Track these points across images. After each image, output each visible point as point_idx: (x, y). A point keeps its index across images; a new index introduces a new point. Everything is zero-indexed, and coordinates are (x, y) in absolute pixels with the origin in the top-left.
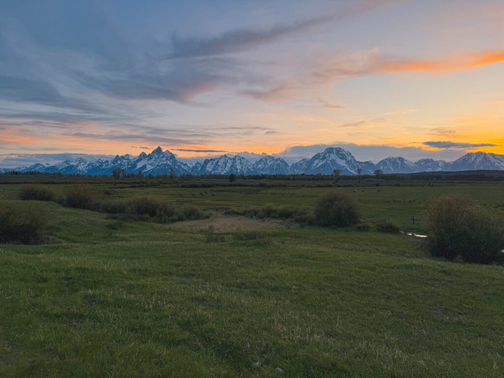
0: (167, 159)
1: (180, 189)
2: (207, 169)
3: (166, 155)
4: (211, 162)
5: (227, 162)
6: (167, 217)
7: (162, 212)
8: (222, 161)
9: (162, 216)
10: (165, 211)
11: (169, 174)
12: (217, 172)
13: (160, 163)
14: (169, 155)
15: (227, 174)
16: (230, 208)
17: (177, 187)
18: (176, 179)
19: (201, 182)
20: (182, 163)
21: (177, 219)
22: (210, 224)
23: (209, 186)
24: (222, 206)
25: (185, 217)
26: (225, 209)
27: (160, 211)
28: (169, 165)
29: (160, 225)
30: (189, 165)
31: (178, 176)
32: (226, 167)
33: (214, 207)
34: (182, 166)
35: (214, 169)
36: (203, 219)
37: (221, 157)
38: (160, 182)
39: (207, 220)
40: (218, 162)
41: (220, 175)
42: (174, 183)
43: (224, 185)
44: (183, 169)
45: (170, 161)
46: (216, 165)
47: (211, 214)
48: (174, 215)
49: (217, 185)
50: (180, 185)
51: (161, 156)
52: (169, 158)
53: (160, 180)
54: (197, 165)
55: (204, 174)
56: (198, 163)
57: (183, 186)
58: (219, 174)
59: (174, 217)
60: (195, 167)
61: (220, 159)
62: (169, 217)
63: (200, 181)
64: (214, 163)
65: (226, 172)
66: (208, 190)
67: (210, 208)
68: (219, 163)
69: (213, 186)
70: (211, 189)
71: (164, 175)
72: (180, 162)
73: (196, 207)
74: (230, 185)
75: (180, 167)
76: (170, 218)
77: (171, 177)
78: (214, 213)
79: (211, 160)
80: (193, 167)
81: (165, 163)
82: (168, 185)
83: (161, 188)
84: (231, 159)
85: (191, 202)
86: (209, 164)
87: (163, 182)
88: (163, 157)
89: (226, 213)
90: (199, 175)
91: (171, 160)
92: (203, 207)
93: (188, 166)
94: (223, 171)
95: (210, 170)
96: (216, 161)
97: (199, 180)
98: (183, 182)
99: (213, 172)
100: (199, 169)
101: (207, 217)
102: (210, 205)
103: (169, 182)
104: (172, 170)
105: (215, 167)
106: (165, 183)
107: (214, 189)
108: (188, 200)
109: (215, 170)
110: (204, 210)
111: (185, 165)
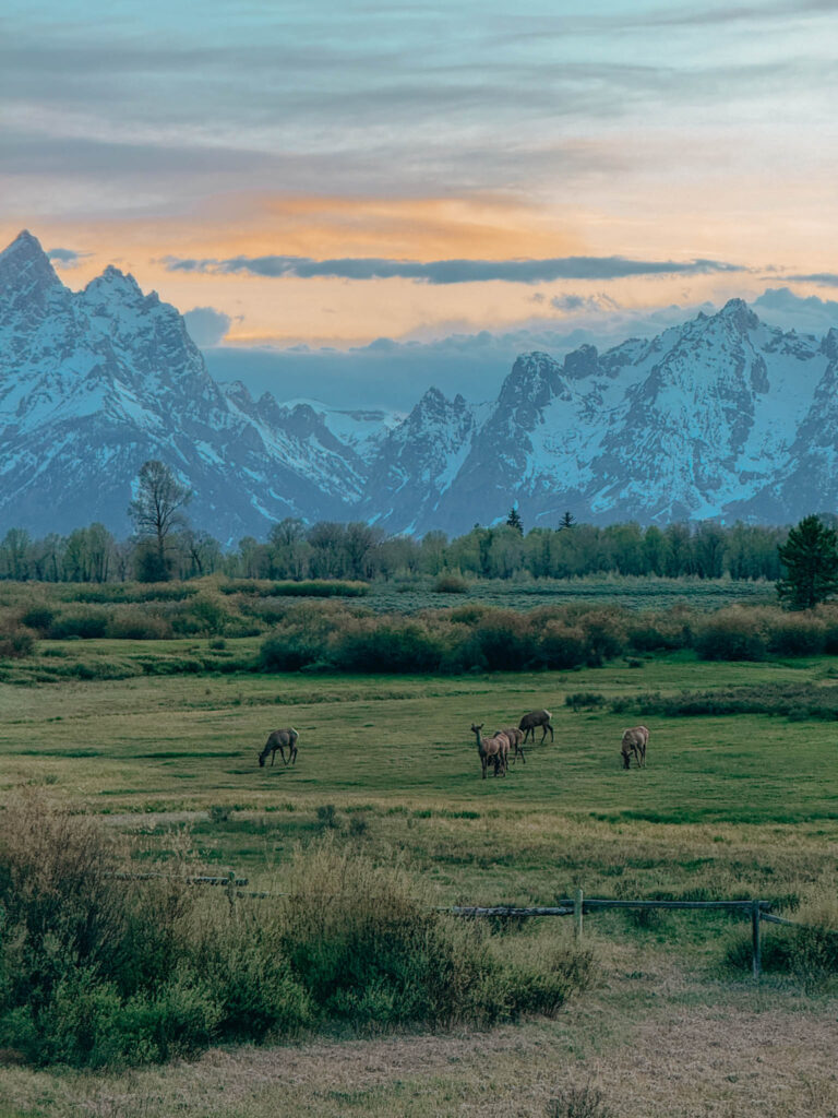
0: (109, 369)
1: (247, 686)
2: (537, 462)
3: (100, 326)
4: (579, 388)
5: (761, 385)
6: (106, 995)
7: (52, 944)
8: (701, 372)
9: (60, 990)
10: (84, 939)
11: (125, 533)
12: (649, 493)
13: (40, 414)
14: (131, 323)
15: (752, 521)
16: (792, 902)
17: (210, 668)
18: (207, 587)
19: (469, 618)
20: (266, 409)
21: (214, 1013)
22: (573, 1078)
23: (559, 657)
24: (695, 882)
25: (293, 996)
26: (740, 909)
27: (34, 927)
28: (127, 433)
29: (40, 1080)
30: (338, 426)
31: (229, 546)
32: (739, 437)
33: (607, 889)
34: (265, 434)
35: (607, 469)
36: (492, 1016)
37: (693, 333)
38: (39, 621)
39: (529, 1033)
40: (654, 384)
41: (677, 538)
42: (180, 629)
43: (723, 646)
44: (277, 469)
45: (134, 382)
46: (637, 416)
47: (575, 968)
48: (183, 972)
49: (649, 645)
50: (246, 648)
51: (50, 331)
52: (127, 359)
53: (36, 594)
54: (429, 427)
55: (499, 521)
56: (434, 403)
57: (283, 662)
58: (663, 522)
59: (186, 997)
60: (413, 450)
61: (676, 353)
62: (126, 992)
63: (457, 604)
64: (616, 394)
65: (746, 493)
66: (546, 694)
67: (566, 904)
68: (670, 401)
69: (596, 649)
70: (582, 682)
71: (75, 544)
72: (241, 398)
73: (411, 888)
74: (792, 646)
75: (239, 444)
76: (138, 1007)
77: (154, 567)
78: (608, 949)
79: (584, 361)
80: (389, 445)
81: (89, 404)
82: (113, 651)
83: (46, 677)
84: (797, 349)
85: (359, 828)
86: (559, 416)
87: (72, 612)
88: (66, 349)
89: (740, 961)
90: (453, 536)
91: (152, 382)
92: (490, 891)
93: (327, 439)
94: (709, 485)
95: (570, 476)
96: (636, 375)
97: (448, 589)
98: (271, 618)
99: (601, 503)
100: (455, 463)
101: (537, 1001)
102: (568, 864)
103: (123, 613)
104: (161, 489)
105: (626, 437)
106: (92, 630)
107: (611, 683)
108: (326, 813)
109: (628, 474)
110: (508, 919)
111: (302, 423)
